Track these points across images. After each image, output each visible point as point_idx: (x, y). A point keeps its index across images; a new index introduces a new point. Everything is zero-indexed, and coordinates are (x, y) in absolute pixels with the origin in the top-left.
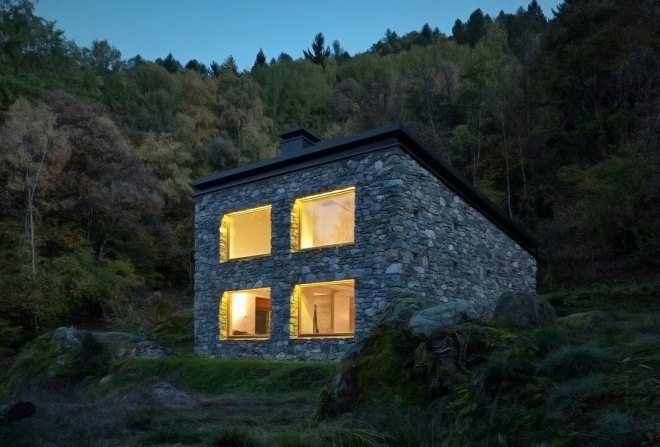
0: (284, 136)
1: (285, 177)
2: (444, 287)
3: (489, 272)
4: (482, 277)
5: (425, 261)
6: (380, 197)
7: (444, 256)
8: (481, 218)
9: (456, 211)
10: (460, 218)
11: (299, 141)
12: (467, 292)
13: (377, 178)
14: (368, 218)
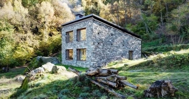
0: (76, 15)
1: (75, 25)
2: (108, 50)
3: (123, 45)
4: (121, 46)
5: (102, 44)
6: (90, 30)
7: (108, 43)
8: (121, 32)
9: (112, 32)
10: (113, 33)
11: (78, 17)
12: (116, 50)
13: (90, 26)
14: (88, 35)
